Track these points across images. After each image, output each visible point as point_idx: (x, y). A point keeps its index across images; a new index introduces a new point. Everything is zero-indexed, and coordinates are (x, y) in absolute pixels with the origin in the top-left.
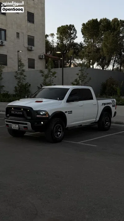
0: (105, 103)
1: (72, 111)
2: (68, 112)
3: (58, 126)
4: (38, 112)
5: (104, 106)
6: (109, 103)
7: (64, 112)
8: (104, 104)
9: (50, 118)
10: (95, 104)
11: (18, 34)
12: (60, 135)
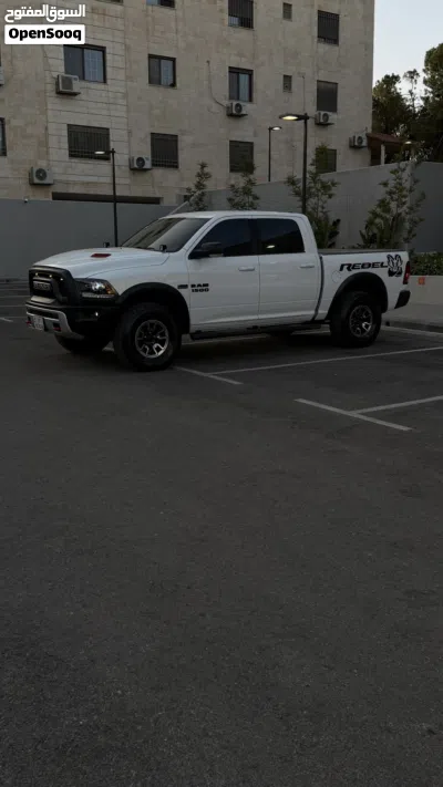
0: (353, 263)
1: (207, 285)
2: (193, 286)
3: (152, 325)
4: (85, 284)
5: (346, 274)
6: (373, 265)
7: (176, 287)
8: (350, 267)
9: (120, 301)
10: (311, 264)
11: (287, 79)
12: (161, 352)
